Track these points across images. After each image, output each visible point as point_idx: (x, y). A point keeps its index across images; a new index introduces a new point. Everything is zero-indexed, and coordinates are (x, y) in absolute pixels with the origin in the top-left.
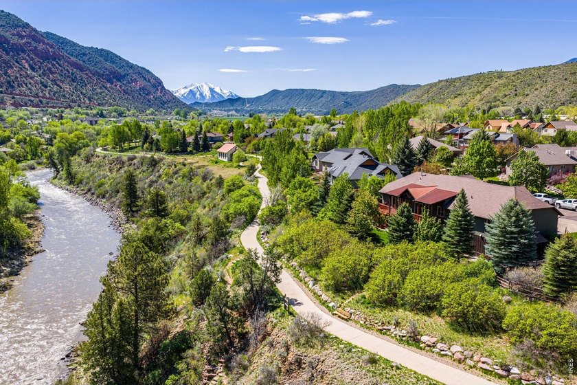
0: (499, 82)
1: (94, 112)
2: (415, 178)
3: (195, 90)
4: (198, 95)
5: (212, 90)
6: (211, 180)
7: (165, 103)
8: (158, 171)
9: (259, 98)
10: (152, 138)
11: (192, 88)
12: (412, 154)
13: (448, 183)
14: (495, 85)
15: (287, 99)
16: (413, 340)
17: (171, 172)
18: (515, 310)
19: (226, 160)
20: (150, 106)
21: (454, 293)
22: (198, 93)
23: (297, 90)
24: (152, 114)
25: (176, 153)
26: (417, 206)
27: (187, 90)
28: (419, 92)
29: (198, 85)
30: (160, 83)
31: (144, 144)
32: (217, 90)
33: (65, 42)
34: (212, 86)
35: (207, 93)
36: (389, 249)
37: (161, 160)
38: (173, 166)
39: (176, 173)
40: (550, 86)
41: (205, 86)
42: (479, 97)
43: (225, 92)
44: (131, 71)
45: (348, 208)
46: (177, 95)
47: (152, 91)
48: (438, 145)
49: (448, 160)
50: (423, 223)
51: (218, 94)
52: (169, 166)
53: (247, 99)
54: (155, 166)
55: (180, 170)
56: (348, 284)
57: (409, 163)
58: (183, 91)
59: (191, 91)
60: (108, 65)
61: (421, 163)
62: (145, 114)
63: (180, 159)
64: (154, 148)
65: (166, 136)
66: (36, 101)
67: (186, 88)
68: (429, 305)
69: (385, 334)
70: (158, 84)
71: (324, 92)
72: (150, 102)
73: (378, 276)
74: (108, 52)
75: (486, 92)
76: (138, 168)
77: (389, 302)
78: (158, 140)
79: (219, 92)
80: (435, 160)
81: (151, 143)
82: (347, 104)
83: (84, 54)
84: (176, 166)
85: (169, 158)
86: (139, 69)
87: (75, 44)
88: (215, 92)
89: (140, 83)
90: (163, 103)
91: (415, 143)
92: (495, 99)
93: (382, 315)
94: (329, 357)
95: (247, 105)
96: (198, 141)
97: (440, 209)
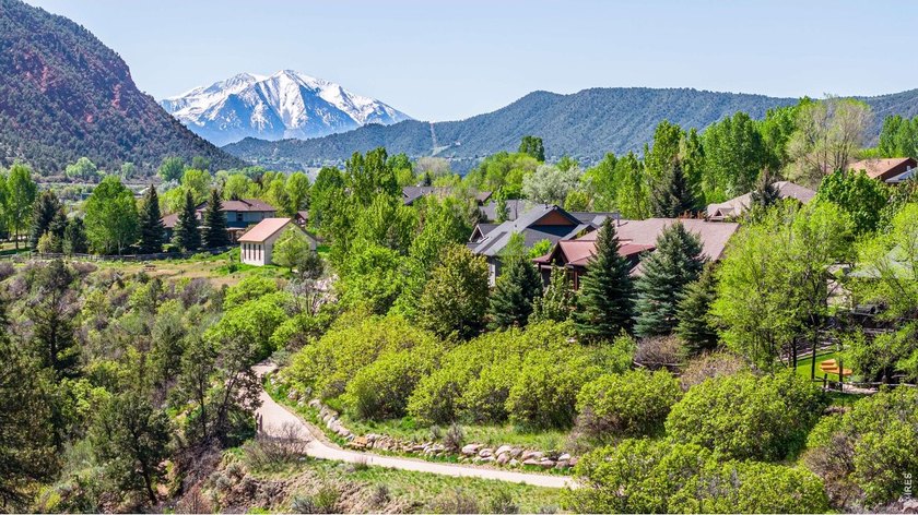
3: (250, 96)
4: (258, 116)
5: (310, 96)
6: (203, 302)
7: (135, 140)
8: (74, 300)
9: (481, 122)
10: (63, 218)
11: (236, 90)
15: (584, 126)
17: (107, 301)
19: (261, 263)
20: (80, 151)
22: (260, 107)
23: (621, 92)
25: (129, 255)
27: (220, 98)
29: (260, 79)
30: (121, 69)
31: (38, 235)
32: (330, 95)
34: (311, 83)
35: (292, 107)
37: (83, 272)
38: (115, 286)
39: (121, 301)
41: (284, 81)
43: (357, 102)
44: (21, 30)
46: (182, 114)
47: (93, 97)
51: (333, 109)
52: (105, 286)
53: (438, 126)
54: (63, 289)
55: (130, 292)
58: (204, 103)
59: (234, 101)
62: (59, 176)
63: (135, 267)
64: (68, 245)
65: (100, 207)
67: (215, 89)
69: (415, 455)
70: (113, 72)
72: (81, 136)
76: (18, 297)
78: (79, 222)
79: (338, 102)
81: (59, 232)
84: (122, 285)
86: (51, 24)
88: (323, 103)
90: (129, 142)
95: (437, 150)
96: (194, 222)
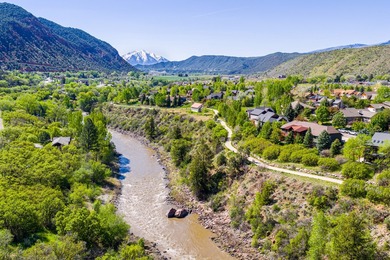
0: (350, 55)
1: (78, 74)
2: (294, 122)
3: (136, 55)
4: (138, 59)
6: (195, 122)
8: (158, 117)
10: (147, 98)
11: (133, 54)
12: (293, 111)
13: (306, 125)
14: (346, 57)
15: (202, 62)
16: (294, 169)
17: (167, 117)
18: (321, 159)
19: (197, 112)
21: (305, 157)
22: (138, 57)
24: (115, 75)
25: (164, 106)
26: (295, 133)
27: (130, 55)
28: (296, 61)
29: (138, 52)
31: (143, 101)
33: (53, 24)
34: (148, 53)
36: (285, 146)
37: (158, 110)
38: (167, 114)
39: (170, 118)
40: (382, 59)
41: (143, 52)
42: (335, 65)
43: (157, 56)
45: (270, 133)
47: (112, 58)
48: (305, 106)
49: (308, 115)
50: (297, 137)
51: (152, 58)
52: (165, 114)
54: (156, 114)
55: (172, 116)
56: (273, 157)
57: (292, 115)
59: (133, 56)
60: (82, 40)
61: (297, 115)
63: (170, 110)
66: (41, 67)
68: (298, 161)
70: (115, 53)
71: (229, 58)
72: (110, 66)
73: (282, 154)
74: (81, 32)
75: (340, 63)
77: (286, 161)
80: (302, 114)
81: (148, 101)
82: (245, 66)
83: (66, 34)
84: (169, 114)
85: (163, 110)
87: (59, 26)
88: (150, 57)
89: (104, 53)
91: (294, 105)
92: (347, 67)
93: (284, 164)
94: (270, 173)
95: (175, 67)
96: (176, 100)
97: (303, 133)
